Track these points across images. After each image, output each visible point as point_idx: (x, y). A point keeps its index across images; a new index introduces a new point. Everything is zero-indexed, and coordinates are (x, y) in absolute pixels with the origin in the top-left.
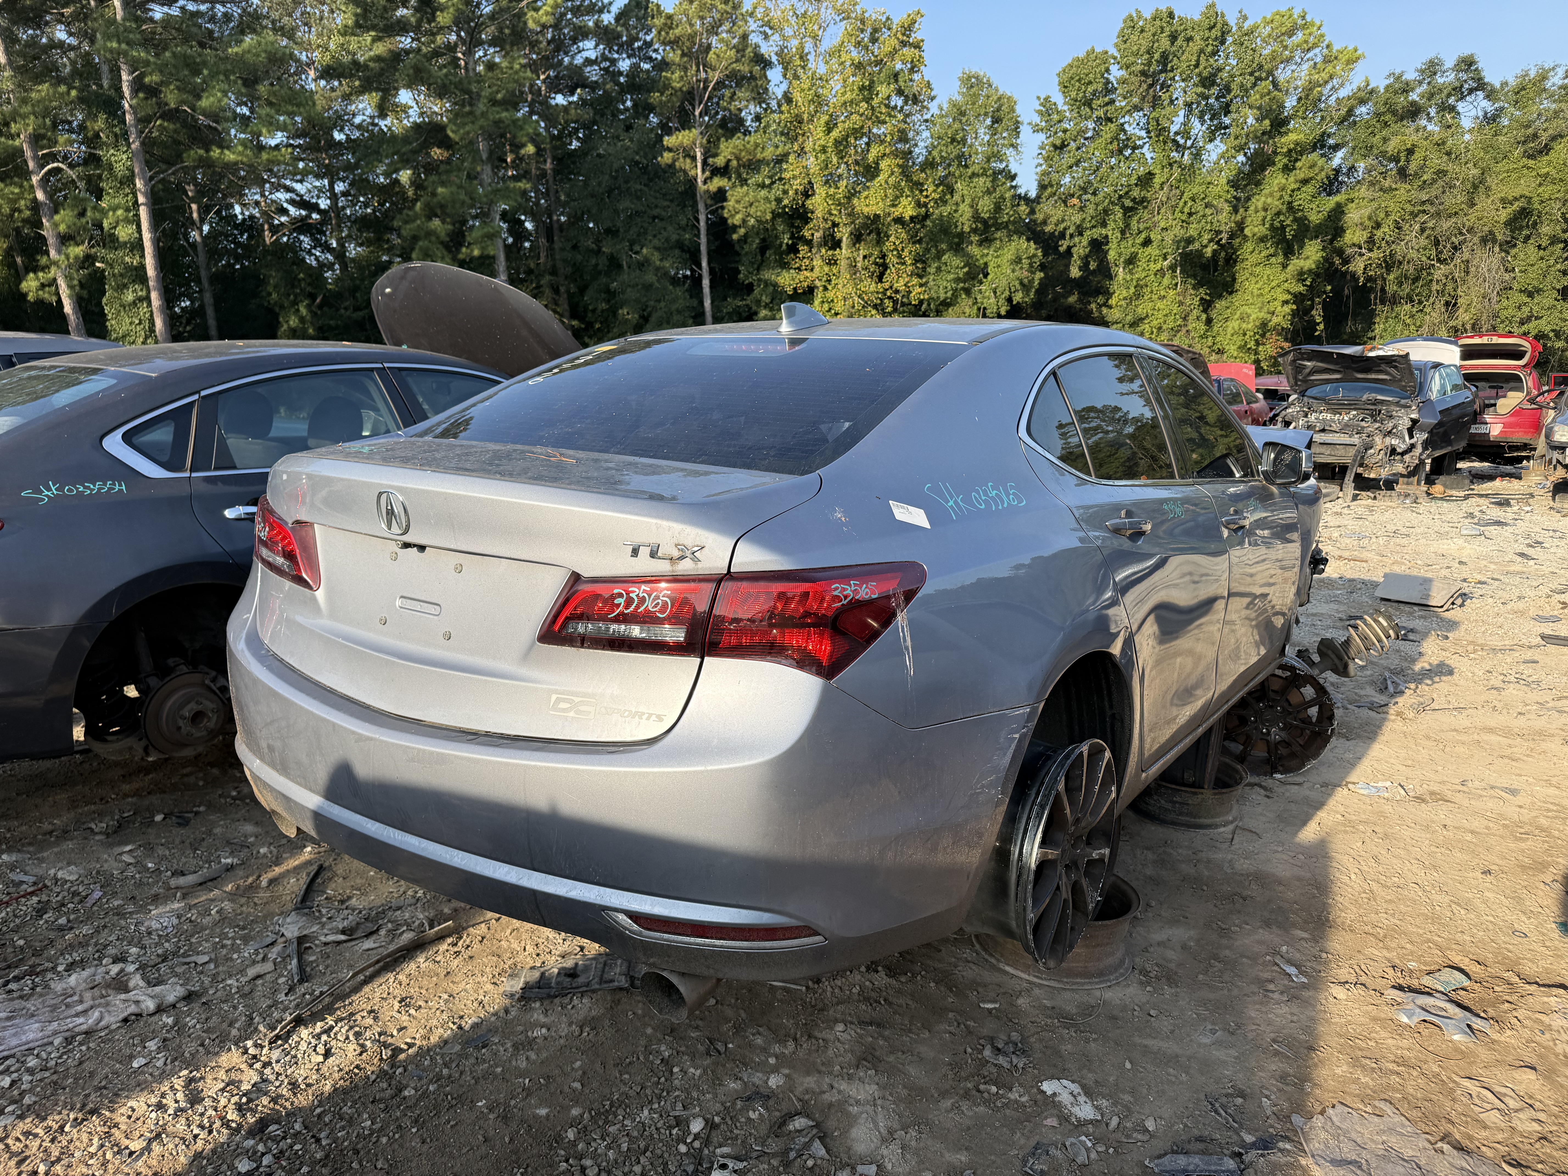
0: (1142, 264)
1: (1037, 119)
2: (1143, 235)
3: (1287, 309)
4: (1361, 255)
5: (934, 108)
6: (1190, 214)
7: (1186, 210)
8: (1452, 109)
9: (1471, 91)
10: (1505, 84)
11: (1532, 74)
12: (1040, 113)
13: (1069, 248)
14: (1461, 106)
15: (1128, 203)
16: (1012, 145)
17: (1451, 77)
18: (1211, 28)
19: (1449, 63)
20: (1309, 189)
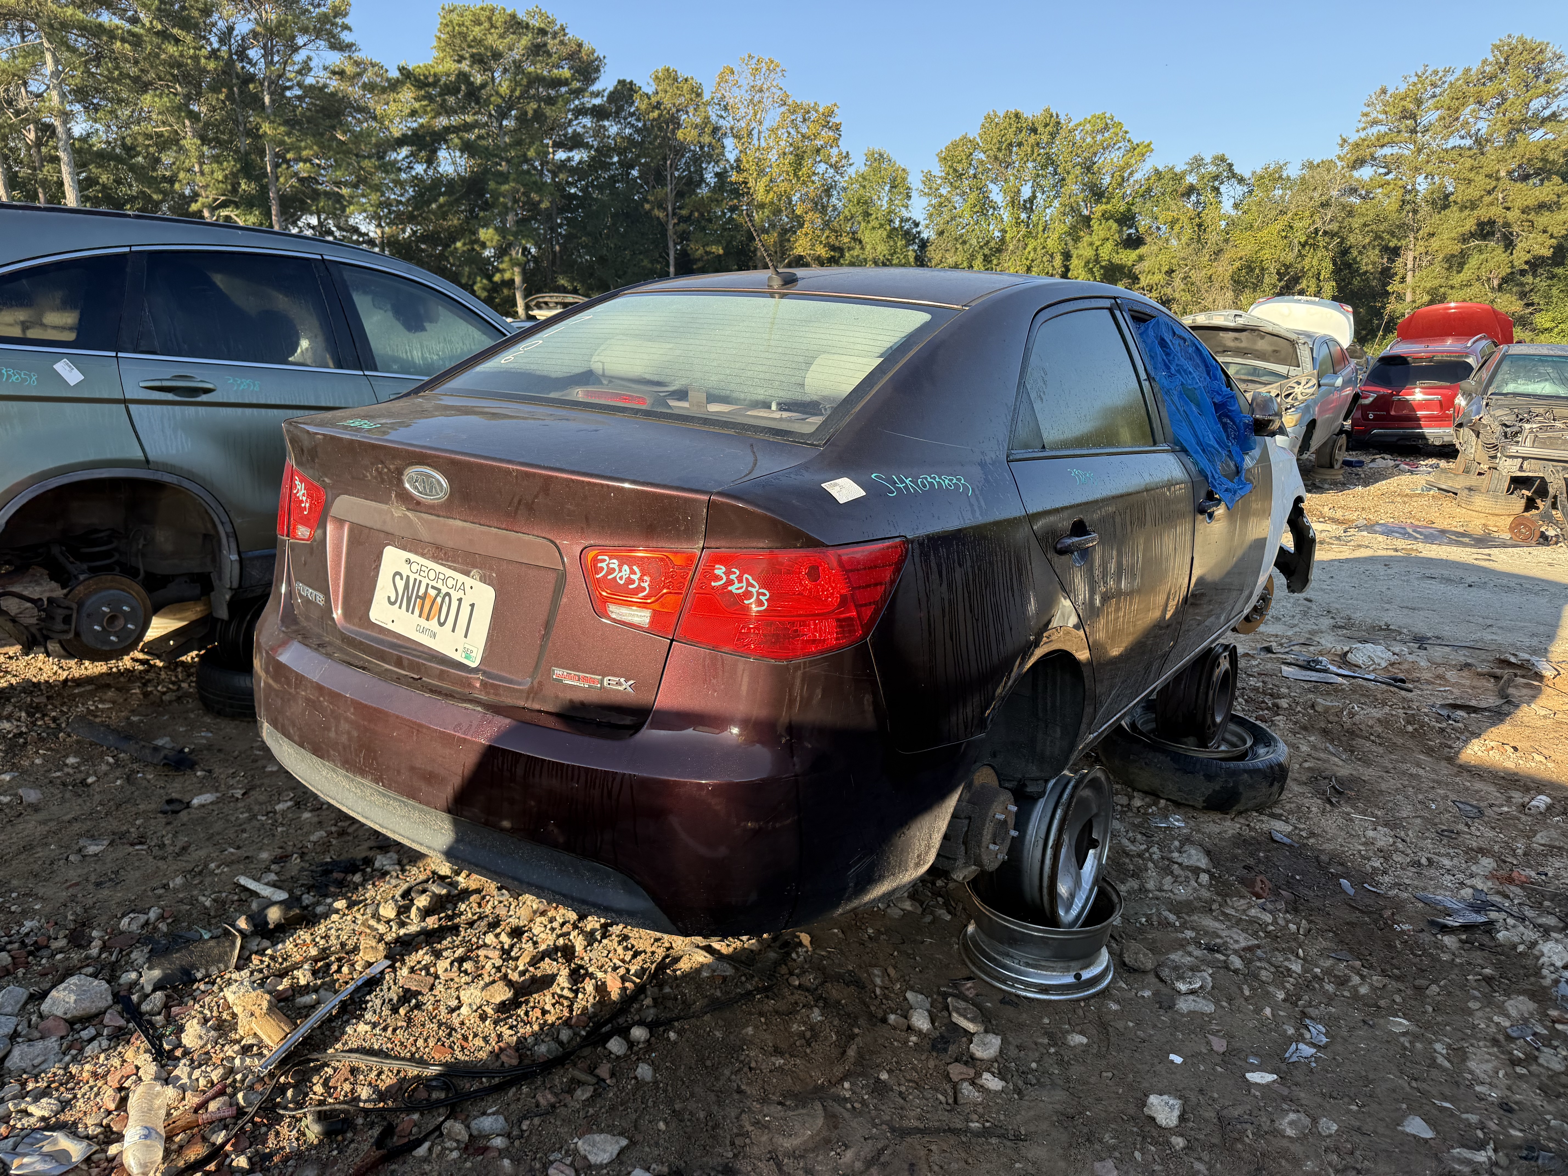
1: (921, 187)
5: (851, 171)
7: (1030, 257)
8: (1216, 190)
9: (1228, 178)
10: (1254, 173)
11: (1272, 166)
12: (924, 183)
14: (1223, 189)
17: (1212, 169)
18: (1046, 125)
19: (1208, 160)
20: (1108, 246)
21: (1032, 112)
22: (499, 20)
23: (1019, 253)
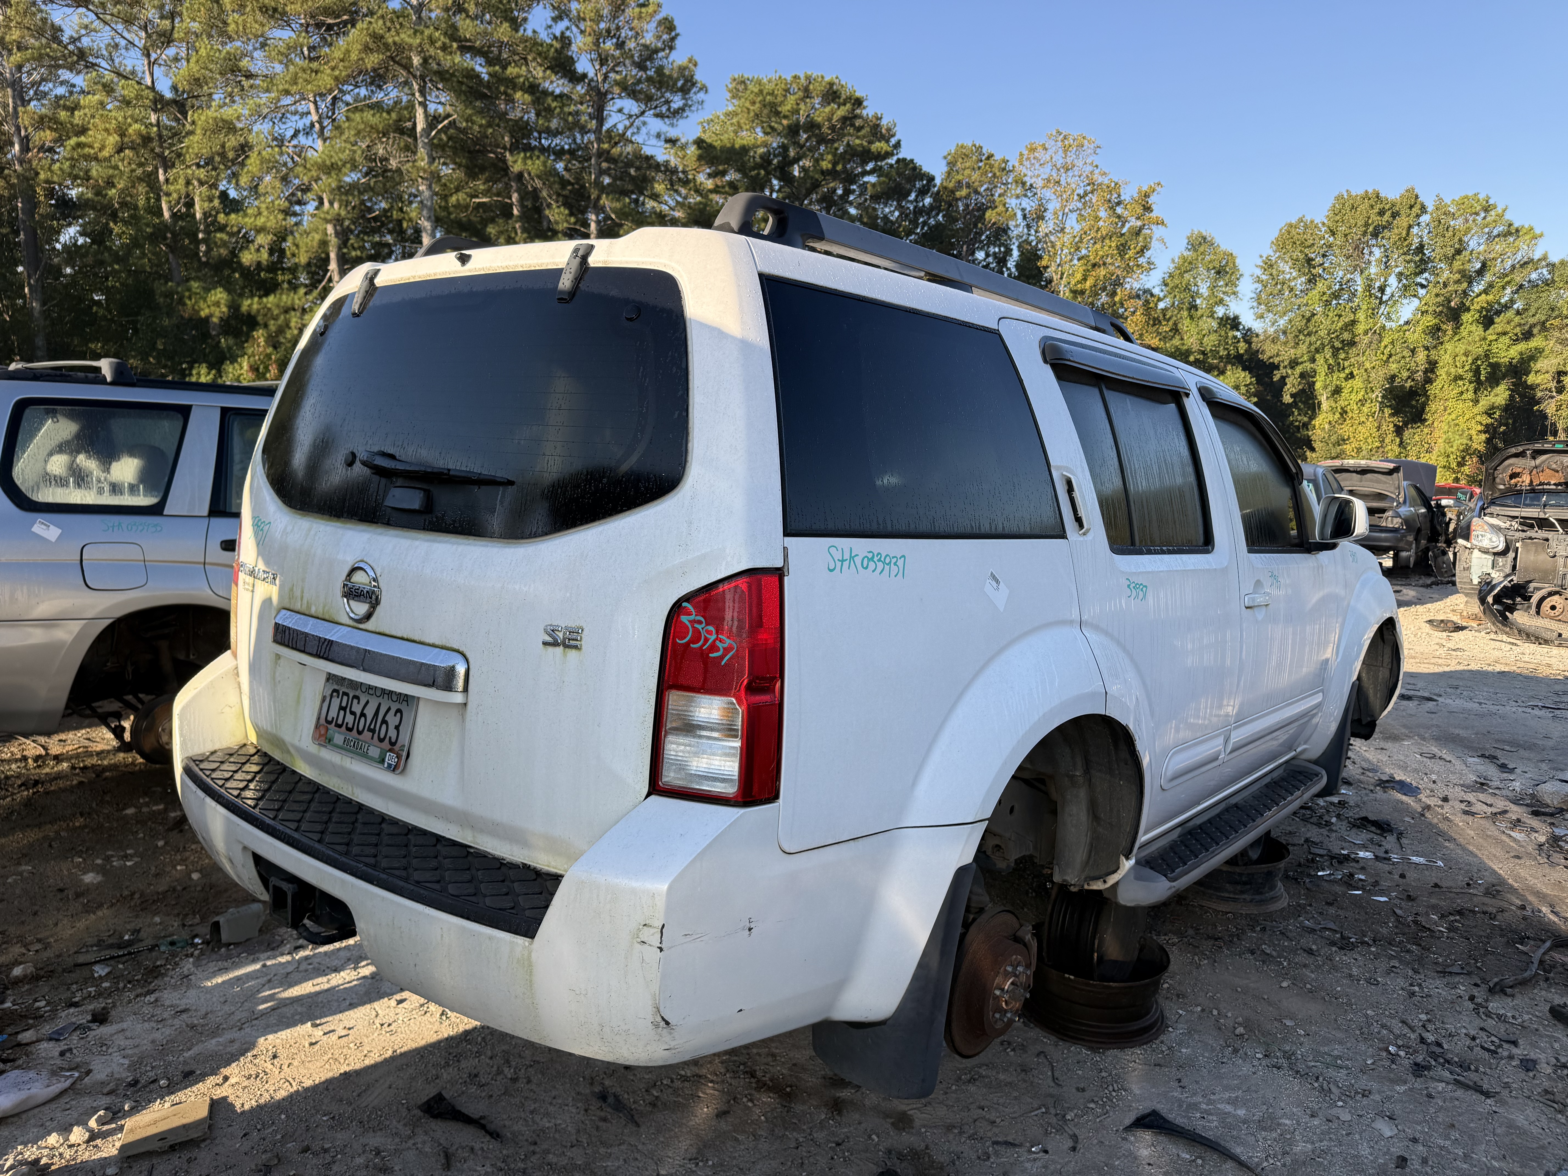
0: (1345, 393)
1: (1259, 272)
2: (1347, 371)
3: (1483, 437)
4: (1552, 397)
6: (1390, 356)
7: (1387, 352)
12: (1261, 268)
13: (1283, 378)
15: (1337, 344)
16: (1234, 293)
18: (1411, 208)
20: (1505, 340)
21: (1392, 193)
22: (817, 89)
23: (1373, 346)
